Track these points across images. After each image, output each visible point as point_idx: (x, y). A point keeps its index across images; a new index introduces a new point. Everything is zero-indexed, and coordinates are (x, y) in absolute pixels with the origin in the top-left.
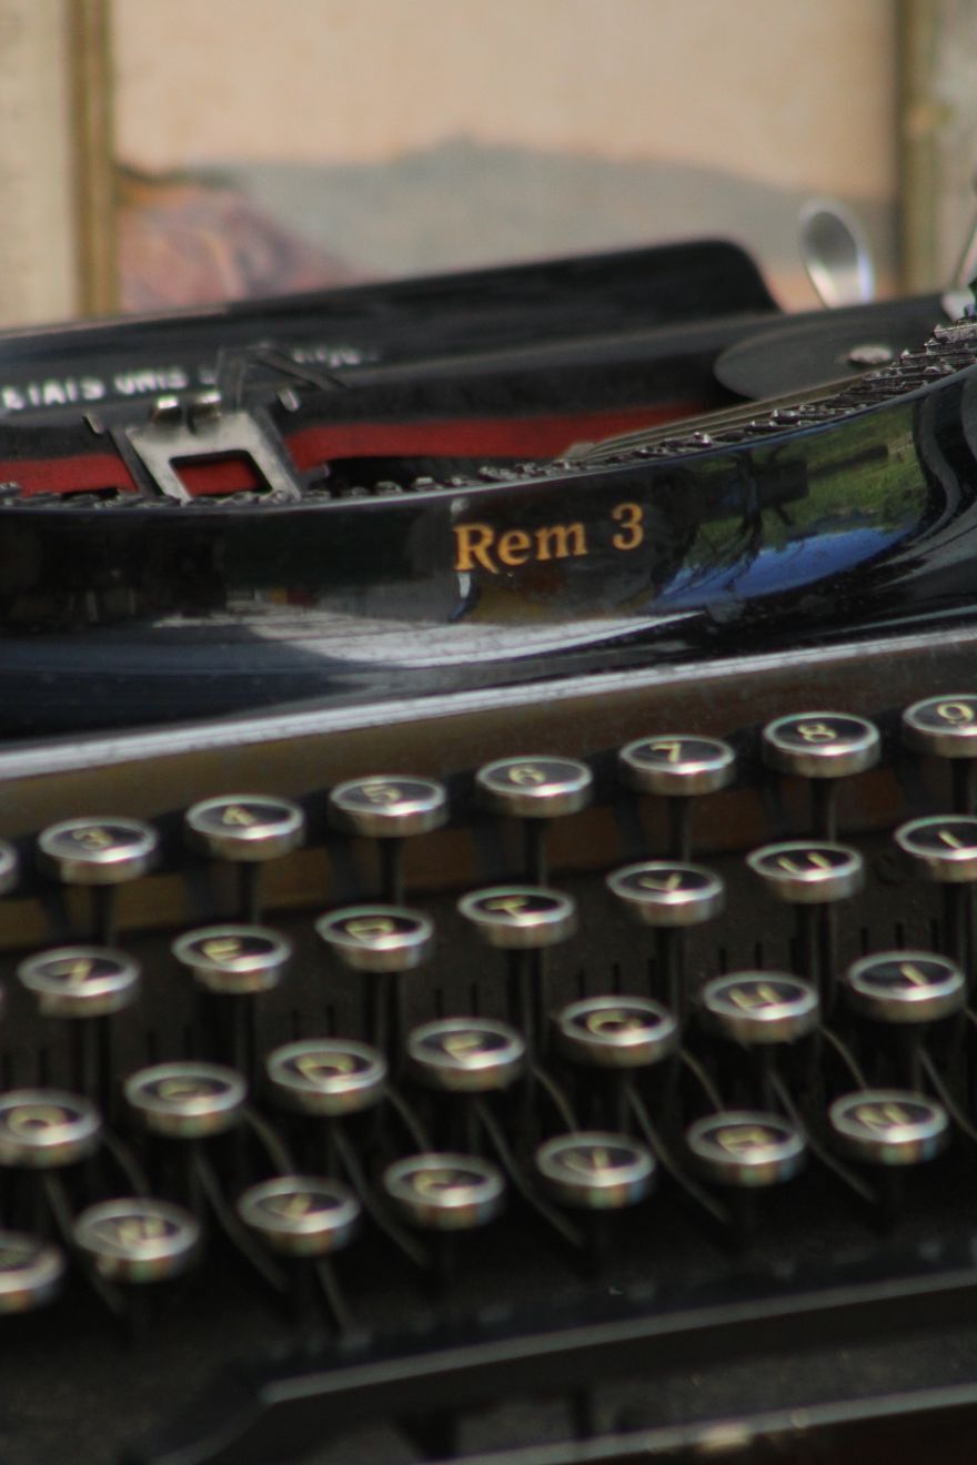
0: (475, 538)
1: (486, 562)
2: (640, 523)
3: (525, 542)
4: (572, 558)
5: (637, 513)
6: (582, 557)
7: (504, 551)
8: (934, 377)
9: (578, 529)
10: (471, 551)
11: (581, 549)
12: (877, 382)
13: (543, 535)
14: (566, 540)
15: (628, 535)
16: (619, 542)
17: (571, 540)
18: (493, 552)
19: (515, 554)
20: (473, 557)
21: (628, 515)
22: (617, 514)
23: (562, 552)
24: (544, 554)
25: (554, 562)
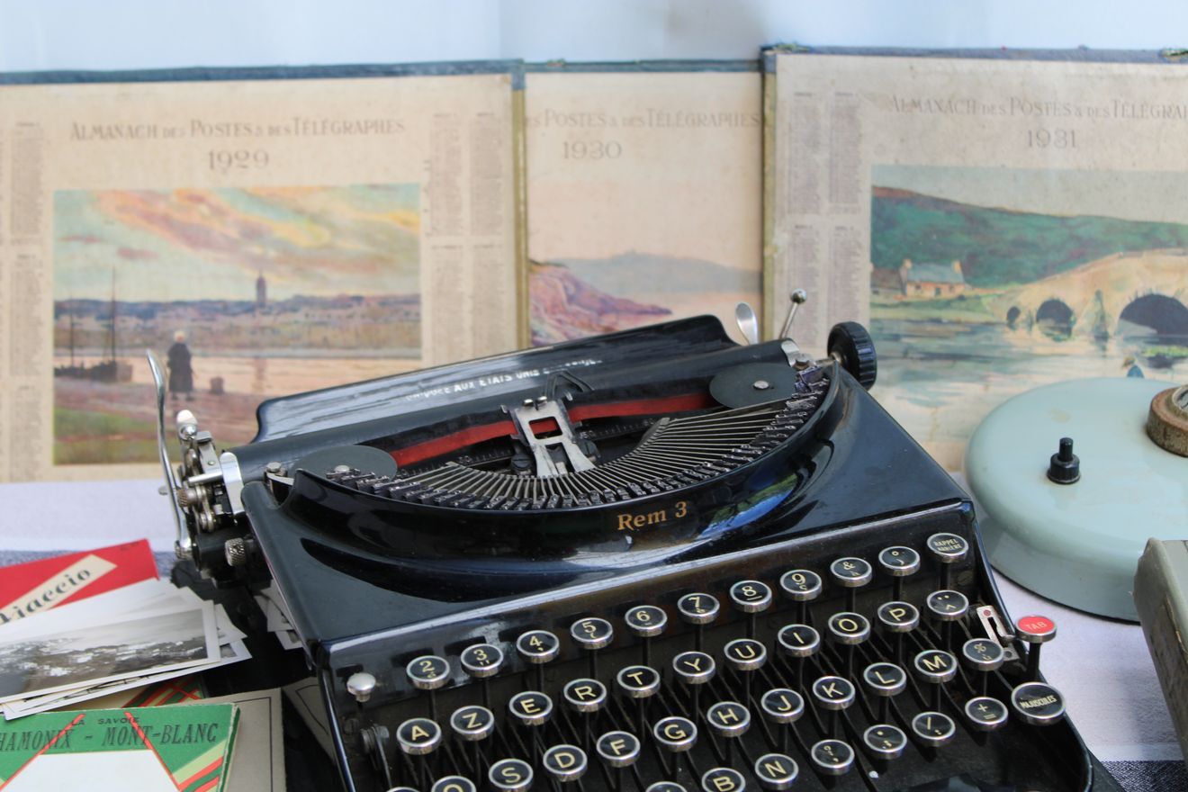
0: (625, 519)
1: (629, 526)
2: (686, 508)
3: (643, 518)
4: (661, 522)
5: (684, 504)
6: (664, 522)
7: (636, 523)
8: (790, 433)
9: (663, 512)
10: (623, 523)
11: (664, 519)
12: (770, 432)
13: (650, 516)
14: (659, 516)
15: (681, 512)
16: (678, 515)
17: (660, 517)
18: (631, 523)
19: (639, 523)
20: (624, 525)
21: (681, 506)
22: (677, 506)
23: (657, 520)
24: (650, 522)
25: (654, 524)
